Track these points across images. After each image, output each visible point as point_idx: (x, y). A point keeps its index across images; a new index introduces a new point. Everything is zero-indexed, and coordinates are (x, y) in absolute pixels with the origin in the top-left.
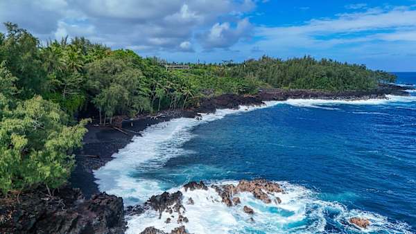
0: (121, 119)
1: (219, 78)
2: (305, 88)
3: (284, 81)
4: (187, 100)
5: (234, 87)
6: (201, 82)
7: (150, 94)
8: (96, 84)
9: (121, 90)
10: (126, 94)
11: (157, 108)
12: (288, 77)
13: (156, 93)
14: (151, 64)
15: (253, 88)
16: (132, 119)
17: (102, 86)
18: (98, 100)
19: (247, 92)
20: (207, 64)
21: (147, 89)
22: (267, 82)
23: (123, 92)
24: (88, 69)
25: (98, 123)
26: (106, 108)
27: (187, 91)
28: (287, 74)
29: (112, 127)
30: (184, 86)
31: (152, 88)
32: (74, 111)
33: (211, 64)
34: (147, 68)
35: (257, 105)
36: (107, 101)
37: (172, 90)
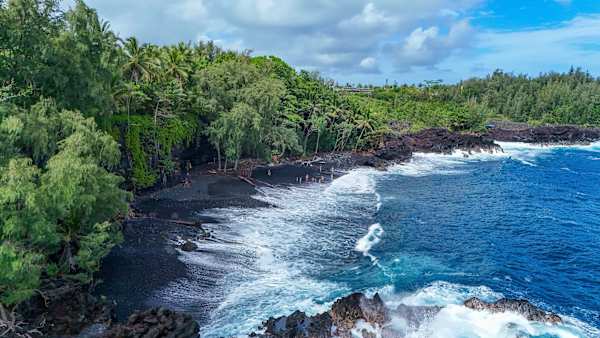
0: (254, 164)
1: (419, 104)
2: (574, 122)
3: (533, 110)
4: (362, 138)
5: (444, 117)
6: (389, 111)
7: (302, 124)
8: (210, 104)
9: (247, 113)
10: (257, 121)
11: (314, 150)
12: (540, 104)
13: (311, 124)
14: (308, 80)
15: (476, 121)
16: (272, 165)
17: (222, 107)
18: (213, 130)
19: (466, 127)
20: (399, 86)
21: (297, 116)
22: (501, 112)
23: (253, 116)
24: (198, 79)
25: (216, 168)
26: (226, 144)
27: (362, 123)
28: (539, 100)
29: (235, 175)
30: (359, 113)
31: (306, 115)
32: (173, 146)
33: (405, 86)
34: (301, 85)
35: (485, 148)
36: (227, 132)
37: (338, 121)
